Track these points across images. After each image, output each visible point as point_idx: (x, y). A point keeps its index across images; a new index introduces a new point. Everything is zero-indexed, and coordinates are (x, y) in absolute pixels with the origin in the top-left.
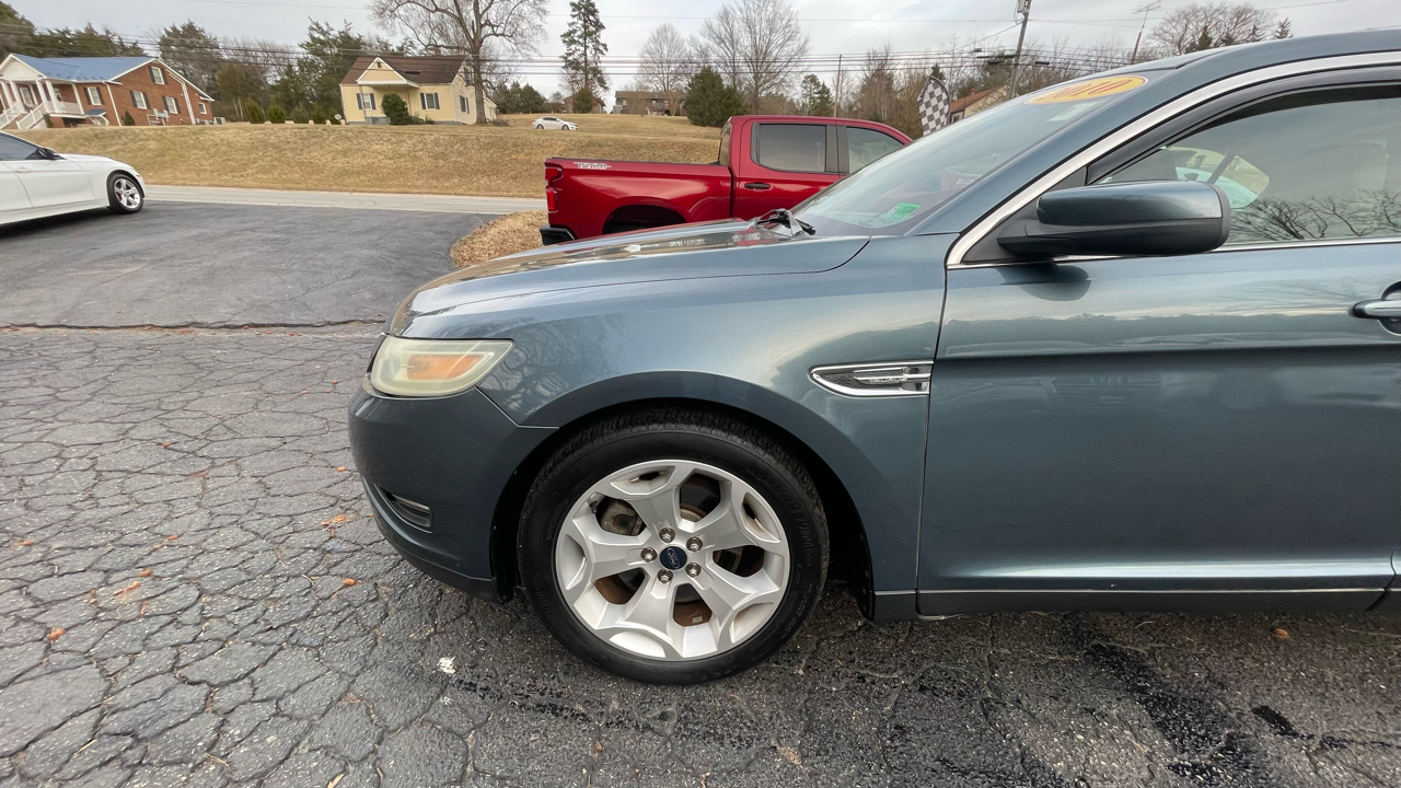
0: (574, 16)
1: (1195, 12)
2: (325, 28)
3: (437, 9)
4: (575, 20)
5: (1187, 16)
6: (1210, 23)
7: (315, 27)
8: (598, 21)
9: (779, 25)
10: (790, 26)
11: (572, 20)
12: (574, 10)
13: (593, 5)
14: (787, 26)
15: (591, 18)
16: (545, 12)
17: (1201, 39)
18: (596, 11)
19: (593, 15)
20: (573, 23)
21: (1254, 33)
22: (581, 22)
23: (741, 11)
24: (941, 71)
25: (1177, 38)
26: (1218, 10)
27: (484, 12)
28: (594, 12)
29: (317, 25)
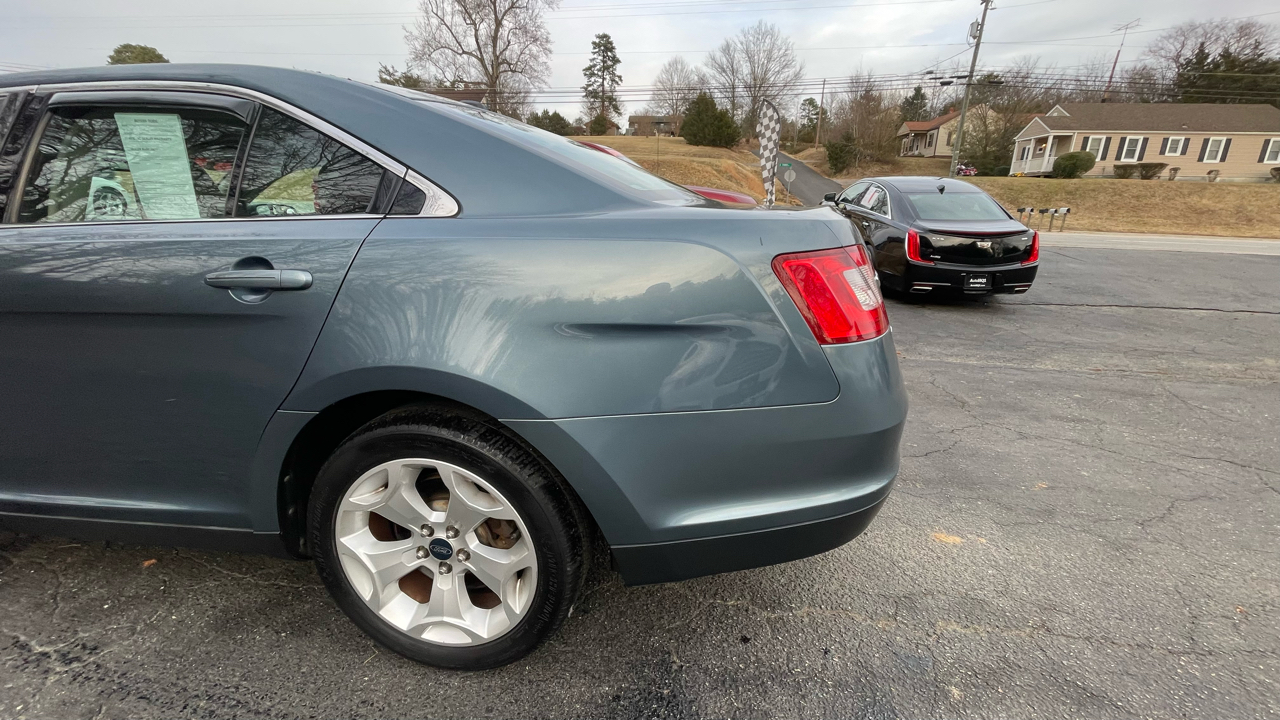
0: (594, 53)
1: (1193, 28)
2: (391, 71)
3: (464, 52)
4: (595, 56)
5: (1183, 33)
6: (1210, 38)
7: (383, 70)
8: (614, 57)
9: (775, 54)
10: (786, 55)
11: (593, 56)
12: (594, 48)
13: (611, 43)
14: (785, 55)
15: (609, 54)
16: (550, 52)
17: (1197, 55)
18: (613, 48)
19: (611, 51)
20: (594, 59)
21: (1256, 47)
22: (601, 58)
23: (742, 43)
24: (923, 91)
25: (1173, 54)
26: (1217, 26)
27: (501, 53)
28: (612, 49)
29: (385, 68)
